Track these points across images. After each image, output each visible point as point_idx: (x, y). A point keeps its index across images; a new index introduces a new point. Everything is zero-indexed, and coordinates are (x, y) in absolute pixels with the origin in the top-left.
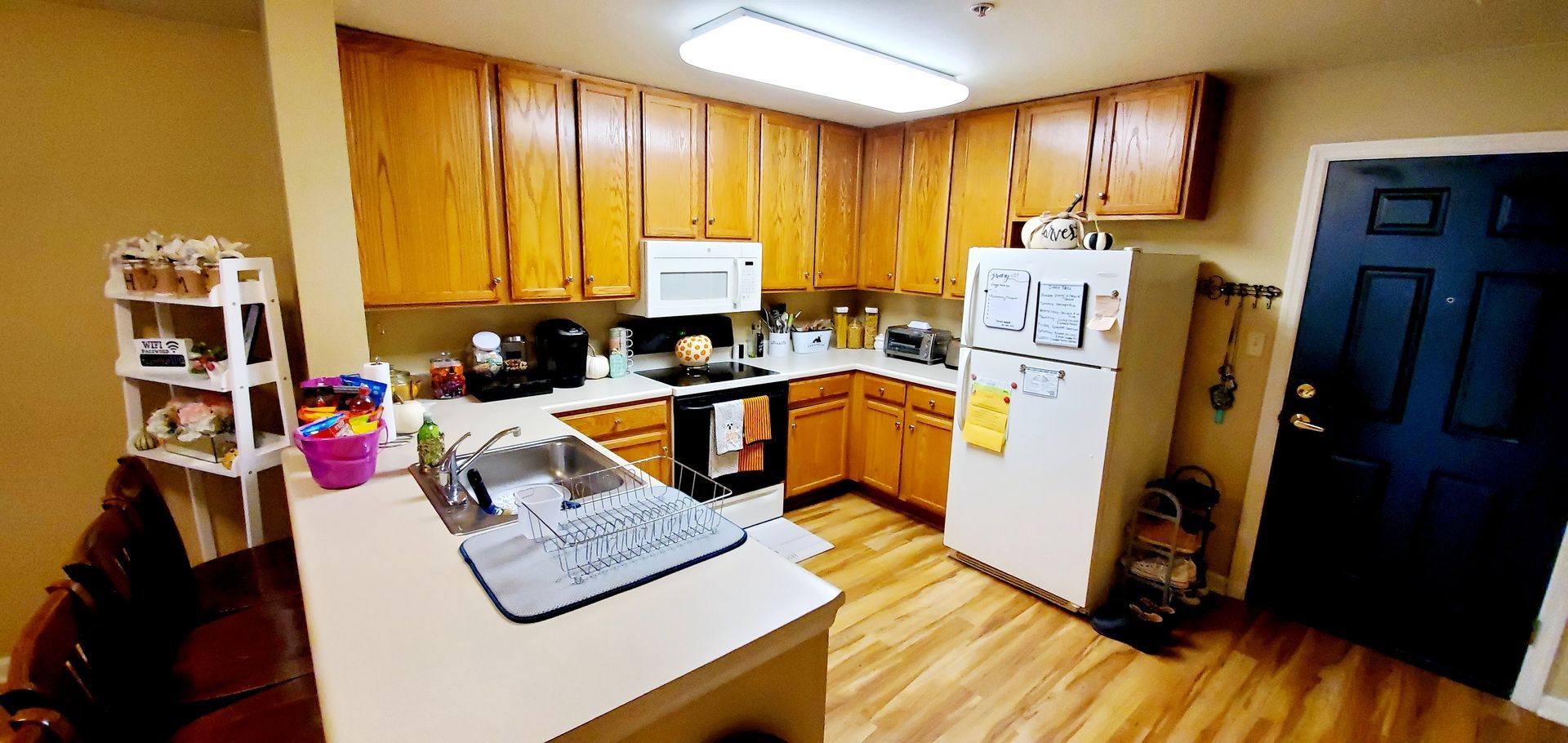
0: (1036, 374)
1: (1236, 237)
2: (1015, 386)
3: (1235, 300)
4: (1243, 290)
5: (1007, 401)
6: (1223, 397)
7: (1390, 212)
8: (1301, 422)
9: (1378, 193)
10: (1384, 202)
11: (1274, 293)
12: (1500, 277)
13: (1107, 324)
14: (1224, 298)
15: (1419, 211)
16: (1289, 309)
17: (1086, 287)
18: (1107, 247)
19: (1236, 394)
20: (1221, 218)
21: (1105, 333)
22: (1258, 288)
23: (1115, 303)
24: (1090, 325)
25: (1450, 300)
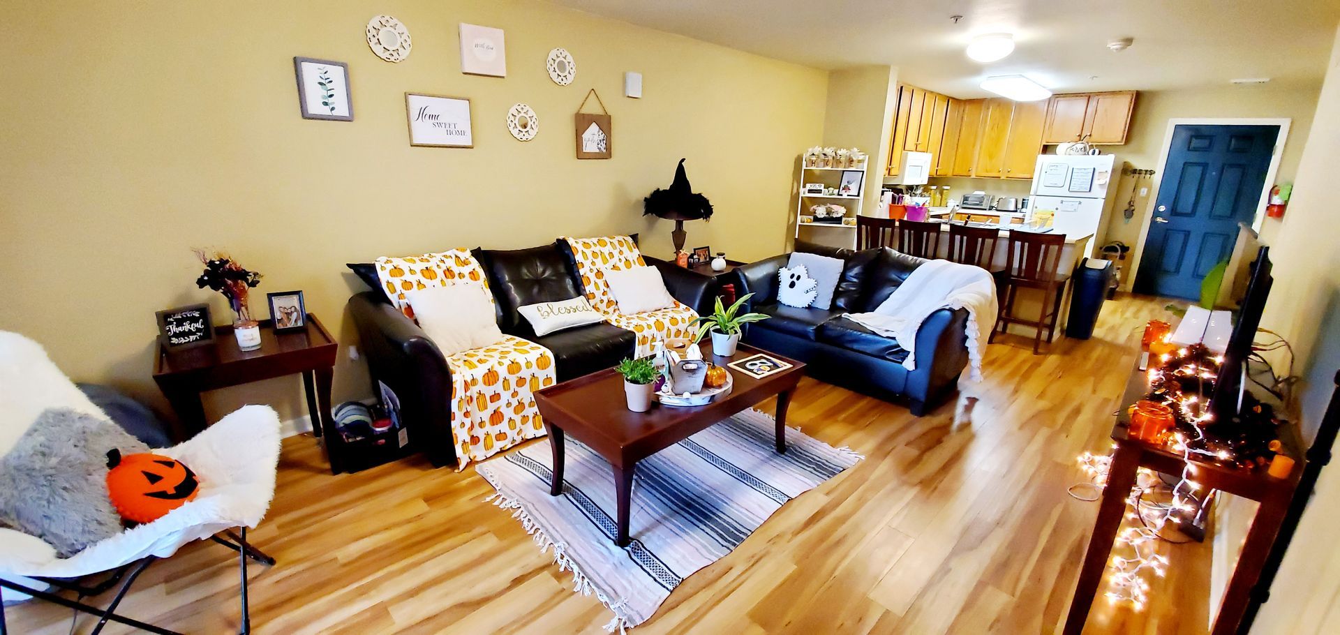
0: (1066, 203)
1: (1139, 151)
2: (1057, 209)
3: (1137, 175)
4: (1140, 172)
5: (1053, 215)
6: (1129, 213)
7: (1195, 143)
8: (1159, 220)
9: (1192, 136)
10: (1194, 139)
11: (1152, 172)
12: (1231, 166)
13: (1102, 182)
14: (1132, 175)
15: (1205, 143)
16: (1157, 179)
17: (1094, 169)
18: (1099, 154)
19: (1134, 212)
20: (1132, 145)
21: (1101, 185)
22: (1146, 171)
23: (1105, 174)
24: (1096, 182)
25: (1214, 173)
